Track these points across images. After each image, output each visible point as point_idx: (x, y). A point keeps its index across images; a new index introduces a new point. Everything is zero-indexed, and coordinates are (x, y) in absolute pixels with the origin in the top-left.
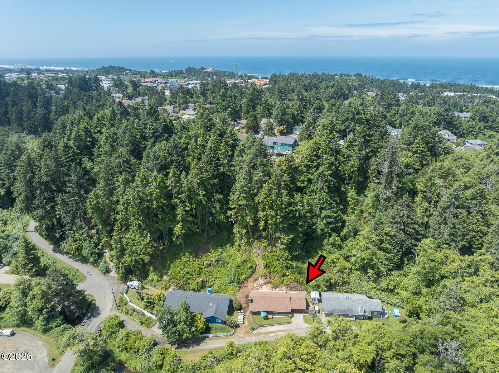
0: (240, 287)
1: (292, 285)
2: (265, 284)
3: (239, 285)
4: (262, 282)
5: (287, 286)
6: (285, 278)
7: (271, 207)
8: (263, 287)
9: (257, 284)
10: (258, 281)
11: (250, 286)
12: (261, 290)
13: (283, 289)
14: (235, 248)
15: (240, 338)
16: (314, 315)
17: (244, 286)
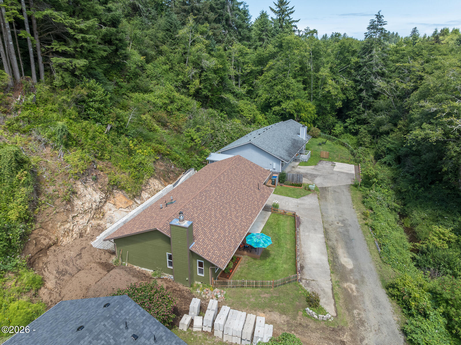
0: (31, 264)
1: (159, 168)
4: (96, 197)
5: (156, 174)
8: (109, 212)
9: (85, 212)
10: (78, 198)
11: (67, 232)
12: (112, 222)
13: (156, 187)
16: (283, 178)
17: (43, 250)
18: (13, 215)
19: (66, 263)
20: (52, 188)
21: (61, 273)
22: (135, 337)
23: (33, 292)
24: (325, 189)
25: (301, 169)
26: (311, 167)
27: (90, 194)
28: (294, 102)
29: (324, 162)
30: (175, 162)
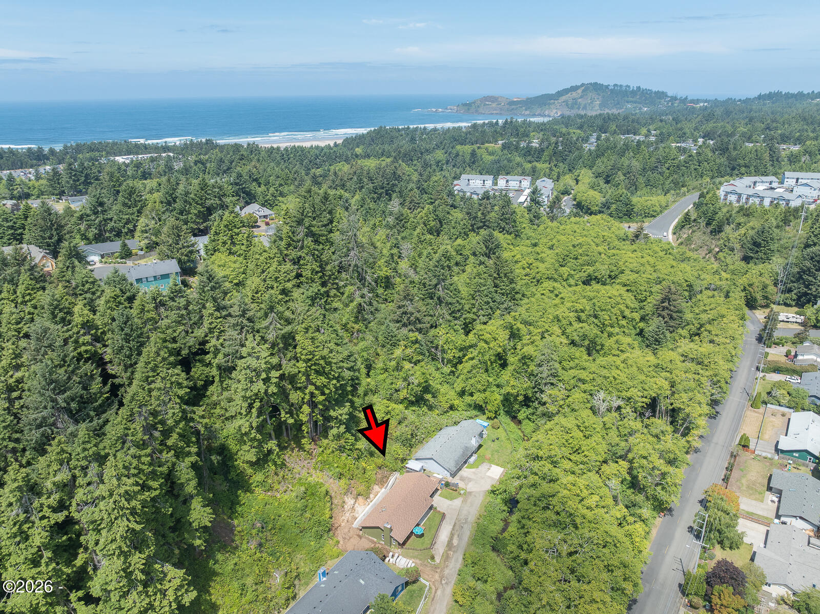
1: (379, 476)
2: (356, 502)
3: (331, 534)
4: (352, 502)
5: (377, 482)
6: (368, 473)
8: (357, 509)
9: (348, 511)
10: (346, 504)
11: (343, 521)
13: (378, 490)
14: (257, 489)
15: (441, 581)
16: (447, 485)
17: (336, 529)
19: (345, 535)
20: (336, 501)
21: (344, 539)
23: (337, 545)
24: (470, 493)
25: (466, 472)
26: (473, 470)
27: (350, 501)
28: (483, 395)
29: (485, 464)
30: (387, 469)
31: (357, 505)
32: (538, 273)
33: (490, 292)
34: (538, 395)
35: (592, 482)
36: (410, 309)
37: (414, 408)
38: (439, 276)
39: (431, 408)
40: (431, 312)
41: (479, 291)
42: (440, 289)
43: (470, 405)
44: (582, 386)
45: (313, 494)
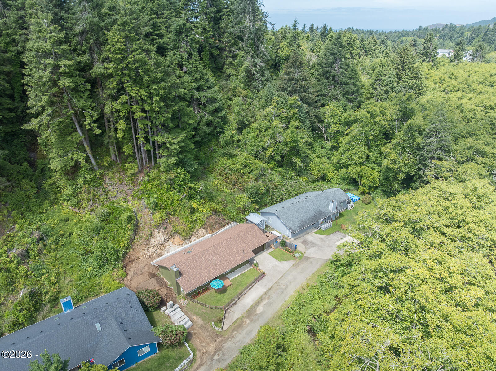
0: (125, 267)
1: (211, 221)
2: (169, 239)
3: (120, 265)
4: (163, 238)
5: (205, 226)
6: (197, 215)
7: (137, 81)
8: (168, 246)
9: (155, 246)
10: (153, 238)
11: (144, 255)
12: (168, 252)
13: (202, 234)
14: (65, 203)
15: (214, 355)
16: (283, 244)
17: (131, 261)
18: (122, 245)
19: (138, 269)
20: (142, 232)
21: (135, 273)
22: (131, 307)
23: (122, 279)
24: (307, 258)
25: (313, 236)
26: (322, 236)
27: (160, 237)
28: (358, 169)
29: (339, 233)
30: (225, 217)
31: (170, 242)
32: (448, 86)
33: (391, 82)
34: (421, 173)
35: (474, 267)
36: (297, 76)
37: (280, 169)
38: (336, 54)
39: (300, 173)
40: (325, 92)
41: (380, 80)
42: (336, 68)
43: (344, 179)
44: (480, 159)
45: (115, 219)
